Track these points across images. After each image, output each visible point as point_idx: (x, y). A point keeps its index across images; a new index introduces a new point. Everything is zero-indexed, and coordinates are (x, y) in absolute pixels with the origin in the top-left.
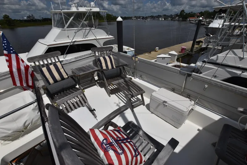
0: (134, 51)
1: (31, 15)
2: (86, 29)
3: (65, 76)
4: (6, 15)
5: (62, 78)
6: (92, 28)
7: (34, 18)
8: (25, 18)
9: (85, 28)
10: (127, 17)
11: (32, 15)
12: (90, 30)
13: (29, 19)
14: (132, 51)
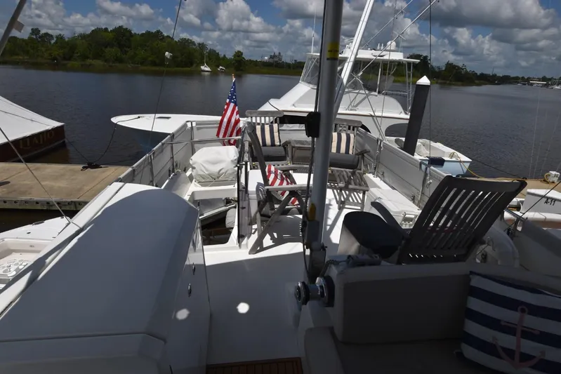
0: (468, 164)
1: (277, 54)
2: (358, 93)
3: (277, 143)
4: (239, 52)
5: (273, 144)
6: (373, 93)
7: (280, 59)
8: (266, 58)
9: (357, 91)
10: (512, 76)
11: (280, 53)
12: (367, 95)
13: (271, 61)
14: (460, 162)
